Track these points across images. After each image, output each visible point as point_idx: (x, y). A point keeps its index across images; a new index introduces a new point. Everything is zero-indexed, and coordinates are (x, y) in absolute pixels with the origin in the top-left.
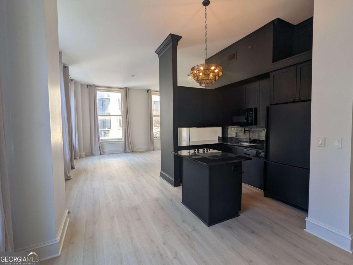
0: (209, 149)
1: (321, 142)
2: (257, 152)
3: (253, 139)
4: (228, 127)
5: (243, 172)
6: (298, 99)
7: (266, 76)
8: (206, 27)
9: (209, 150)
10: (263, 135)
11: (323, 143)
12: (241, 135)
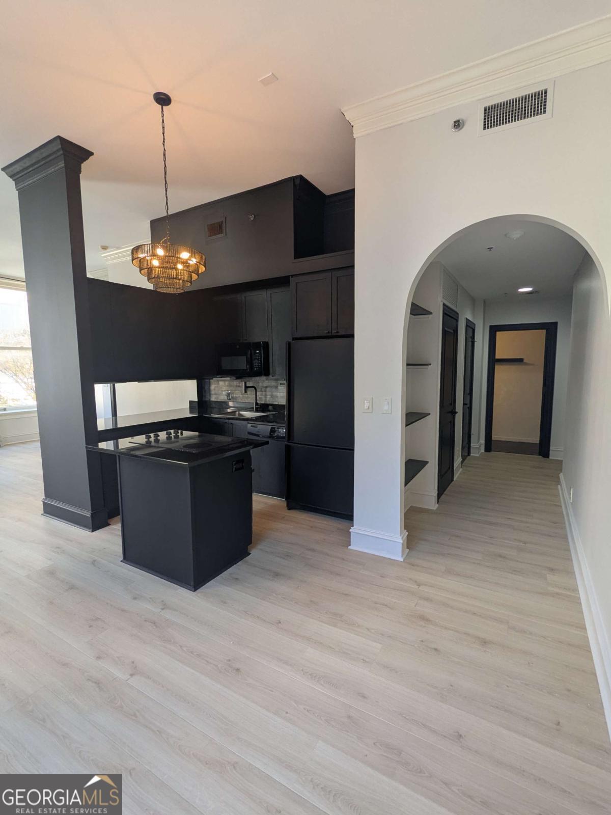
0: (180, 431)
1: (367, 405)
2: (272, 428)
3: (262, 404)
4: (210, 379)
5: (253, 470)
6: (335, 333)
7: (282, 282)
8: (164, 155)
9: (179, 434)
10: (280, 396)
11: (371, 407)
12: (239, 394)
